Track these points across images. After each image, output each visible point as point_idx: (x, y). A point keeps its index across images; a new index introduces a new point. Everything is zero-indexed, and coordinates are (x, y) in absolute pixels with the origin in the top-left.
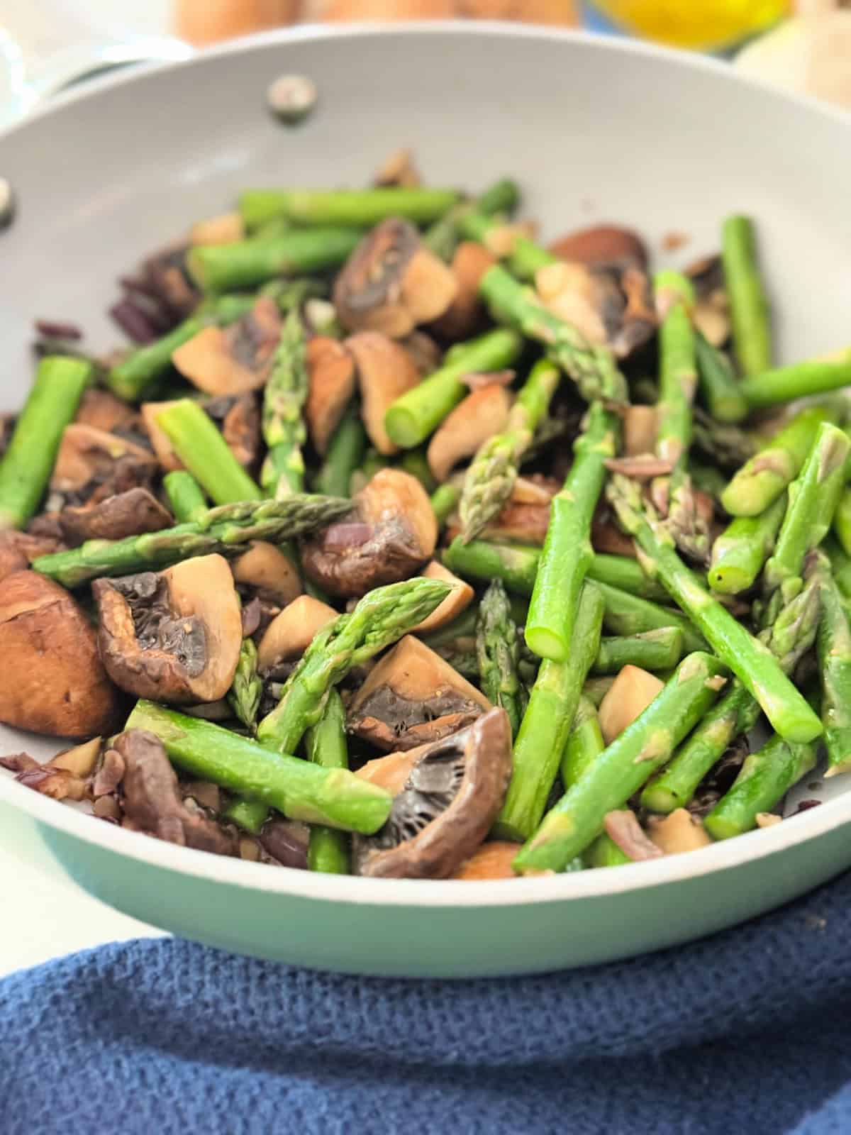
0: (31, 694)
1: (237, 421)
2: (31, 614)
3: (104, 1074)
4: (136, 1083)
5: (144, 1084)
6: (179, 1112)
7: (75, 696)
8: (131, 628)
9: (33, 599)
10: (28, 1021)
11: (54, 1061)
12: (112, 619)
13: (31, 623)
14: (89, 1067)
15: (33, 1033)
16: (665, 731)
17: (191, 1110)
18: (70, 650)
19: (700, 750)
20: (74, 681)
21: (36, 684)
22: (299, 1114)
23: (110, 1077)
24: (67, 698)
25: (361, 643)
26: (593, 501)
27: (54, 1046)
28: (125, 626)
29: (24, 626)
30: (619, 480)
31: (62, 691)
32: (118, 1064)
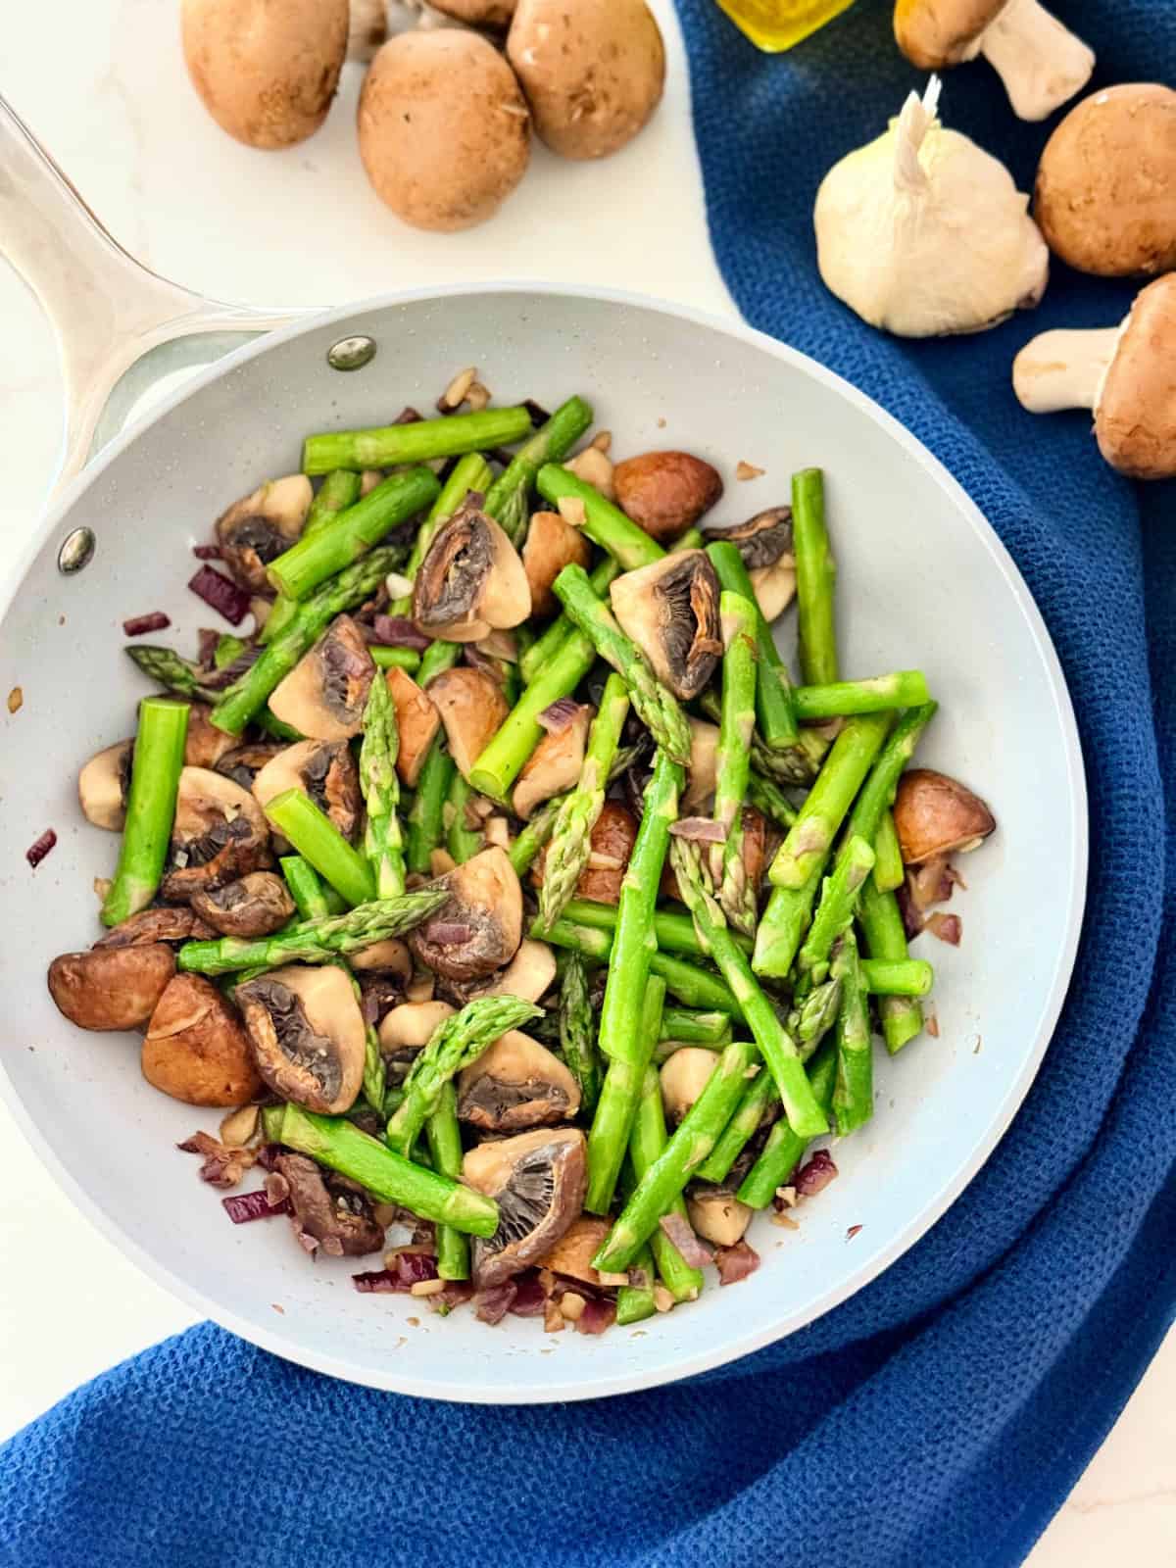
0: (199, 1088)
1: (336, 782)
2: (190, 1030)
3: (304, 1407)
4: (328, 1413)
5: (334, 1413)
6: (360, 1431)
7: (234, 1087)
8: (274, 1036)
9: (189, 1016)
10: (244, 1370)
11: (268, 1401)
12: (257, 1031)
13: (192, 1038)
14: (293, 1403)
15: (249, 1379)
16: (708, 1138)
17: (369, 1431)
18: (226, 1055)
19: (735, 1136)
20: (232, 1077)
21: (201, 1082)
22: (445, 1429)
23: (309, 1409)
24: (228, 1088)
25: (466, 1052)
26: (659, 868)
27: (265, 1389)
28: (269, 1035)
29: (185, 1040)
30: (682, 846)
31: (224, 1084)
32: (313, 1397)
